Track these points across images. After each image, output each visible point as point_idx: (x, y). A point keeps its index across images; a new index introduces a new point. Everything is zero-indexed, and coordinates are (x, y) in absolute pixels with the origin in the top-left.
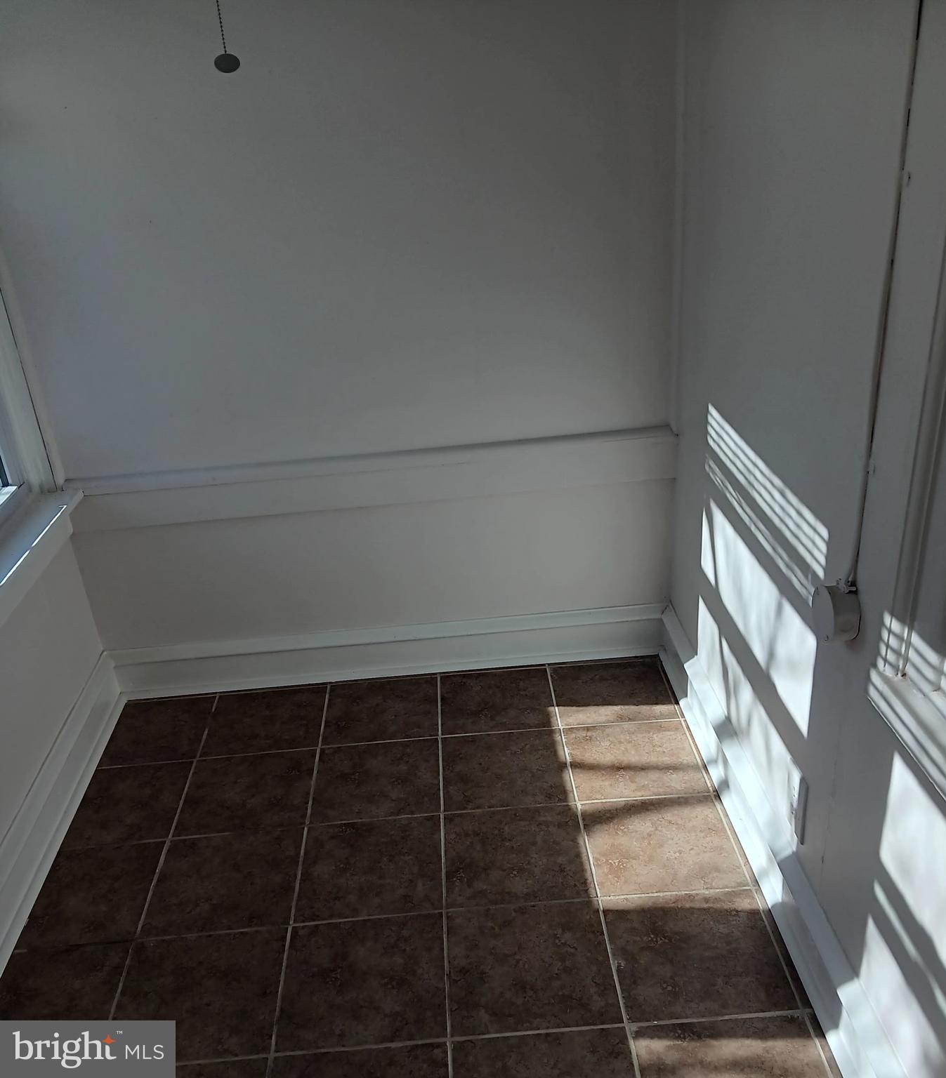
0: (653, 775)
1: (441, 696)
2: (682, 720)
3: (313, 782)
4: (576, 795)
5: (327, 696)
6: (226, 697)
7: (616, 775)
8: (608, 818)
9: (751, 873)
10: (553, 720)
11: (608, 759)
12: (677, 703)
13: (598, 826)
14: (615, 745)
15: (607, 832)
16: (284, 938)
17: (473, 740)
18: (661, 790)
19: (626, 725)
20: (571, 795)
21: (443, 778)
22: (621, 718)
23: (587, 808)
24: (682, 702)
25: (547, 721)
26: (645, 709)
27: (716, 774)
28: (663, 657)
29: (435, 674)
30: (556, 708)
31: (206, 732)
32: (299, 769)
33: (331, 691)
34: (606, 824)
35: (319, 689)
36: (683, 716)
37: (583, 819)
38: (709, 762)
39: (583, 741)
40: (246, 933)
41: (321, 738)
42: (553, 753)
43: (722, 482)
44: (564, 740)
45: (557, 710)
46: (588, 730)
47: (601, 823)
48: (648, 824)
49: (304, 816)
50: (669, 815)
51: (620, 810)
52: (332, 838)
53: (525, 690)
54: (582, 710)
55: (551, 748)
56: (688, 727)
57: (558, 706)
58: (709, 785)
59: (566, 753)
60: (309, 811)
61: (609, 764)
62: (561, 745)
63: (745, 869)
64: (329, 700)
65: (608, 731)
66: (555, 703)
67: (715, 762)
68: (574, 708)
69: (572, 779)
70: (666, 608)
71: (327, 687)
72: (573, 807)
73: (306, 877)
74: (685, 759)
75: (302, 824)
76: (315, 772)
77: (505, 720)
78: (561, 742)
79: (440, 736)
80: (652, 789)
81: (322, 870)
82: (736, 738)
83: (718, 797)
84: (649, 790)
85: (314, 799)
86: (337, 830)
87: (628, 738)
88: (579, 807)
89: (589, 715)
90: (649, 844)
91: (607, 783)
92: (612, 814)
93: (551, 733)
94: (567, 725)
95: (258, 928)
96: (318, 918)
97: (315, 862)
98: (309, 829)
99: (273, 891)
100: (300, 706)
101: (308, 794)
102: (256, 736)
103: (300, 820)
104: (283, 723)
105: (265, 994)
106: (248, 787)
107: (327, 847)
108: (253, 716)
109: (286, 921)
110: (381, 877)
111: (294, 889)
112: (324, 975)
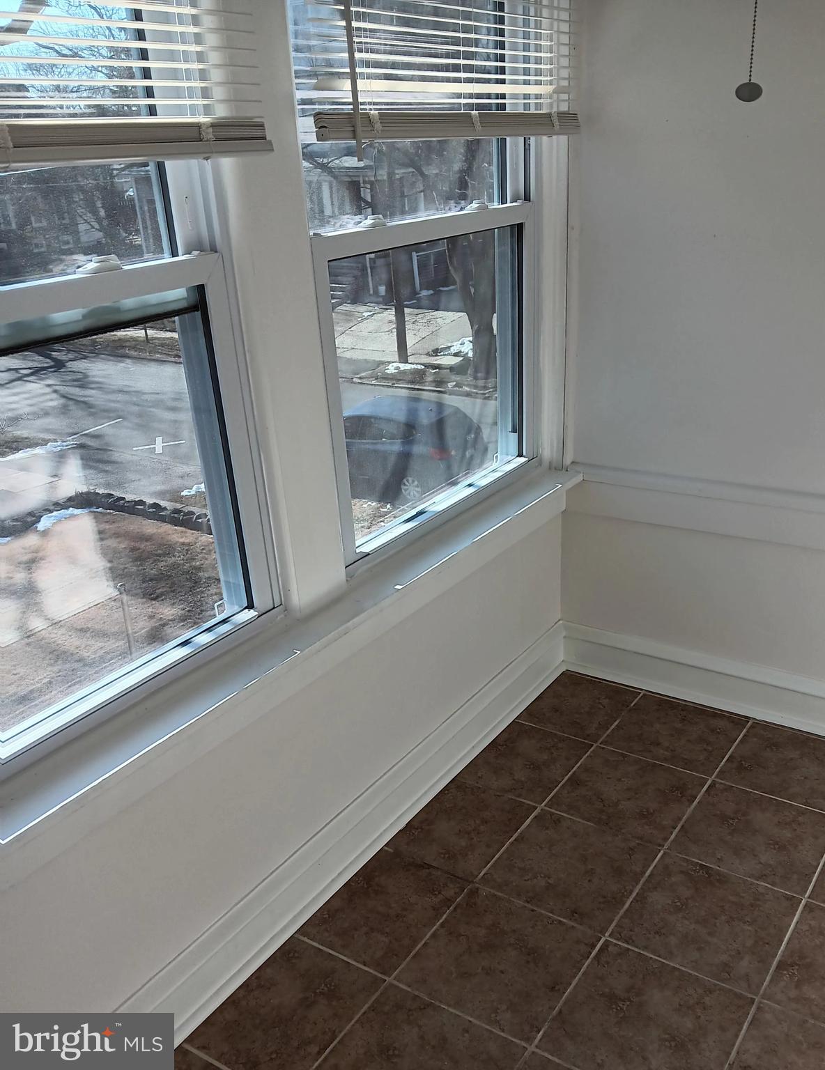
3: (690, 810)
5: (744, 731)
6: (649, 696)
16: (593, 946)
31: (616, 722)
32: (682, 792)
33: (752, 727)
35: (739, 721)
40: (564, 924)
41: (718, 769)
49: (666, 839)
52: (682, 872)
60: (673, 837)
64: (744, 736)
71: (748, 722)
73: (641, 898)
75: (660, 845)
76: (695, 802)
81: (659, 899)
85: (682, 826)
86: (690, 867)
95: (575, 925)
96: (633, 943)
97: (655, 888)
98: (664, 853)
99: (604, 897)
100: (713, 731)
101: (680, 819)
102: (658, 744)
103: (660, 841)
104: (689, 741)
105: (553, 989)
106: (628, 789)
107: (673, 879)
108: (665, 723)
109: (603, 932)
110: (710, 934)
111: (624, 904)
112: (612, 999)
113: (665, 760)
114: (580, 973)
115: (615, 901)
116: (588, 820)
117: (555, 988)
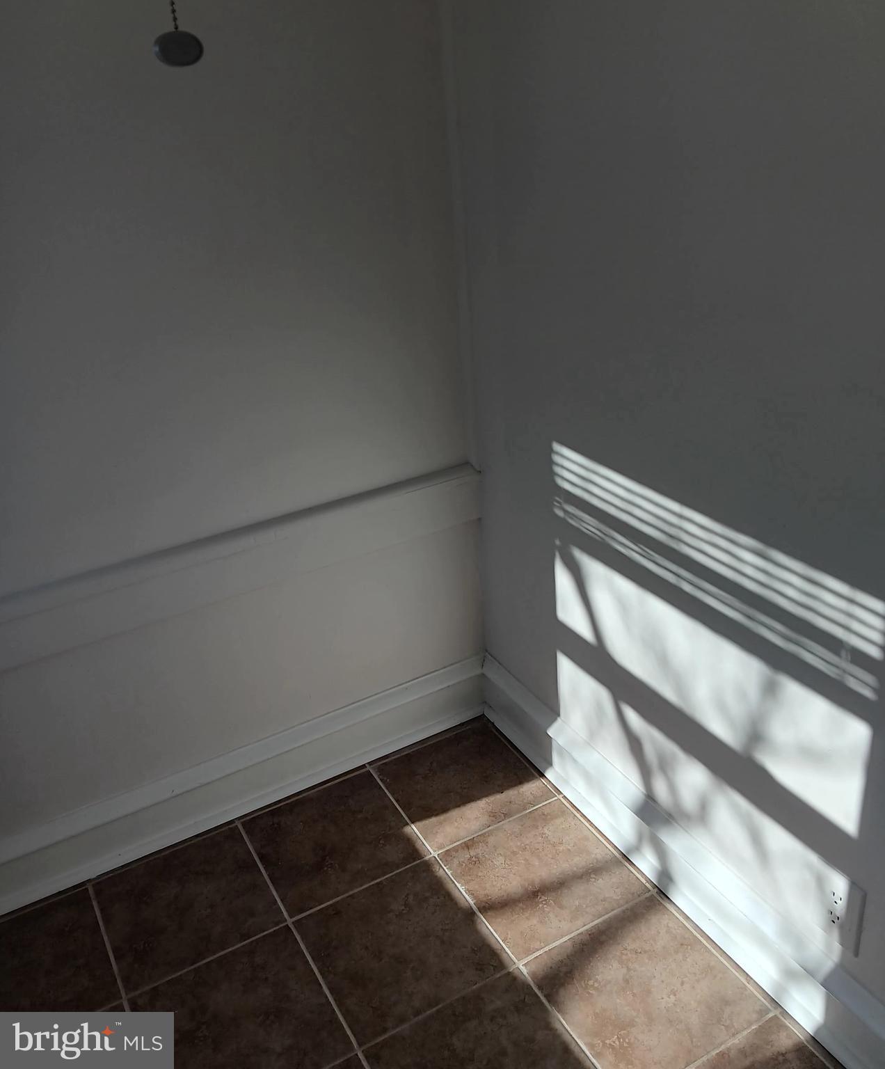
0: (579, 889)
1: (258, 854)
2: (560, 797)
4: (509, 952)
5: (95, 903)
7: (538, 903)
8: (566, 973)
9: (761, 991)
10: (418, 845)
11: (514, 883)
12: (542, 775)
13: (562, 992)
14: (511, 860)
15: (577, 997)
17: (336, 911)
18: (600, 908)
19: (507, 824)
20: (504, 955)
21: (329, 989)
22: (496, 816)
23: (533, 967)
24: (549, 774)
25: (412, 852)
26: (511, 794)
27: (646, 864)
28: (492, 717)
29: (232, 822)
30: (413, 826)
34: (568, 984)
36: (560, 792)
37: (540, 988)
38: (628, 852)
39: (471, 866)
41: (119, 981)
42: (446, 897)
43: (598, 529)
44: (449, 873)
45: (414, 828)
46: (468, 847)
47: (562, 985)
48: (615, 965)
50: (631, 941)
51: (572, 955)
53: (361, 812)
54: (445, 821)
55: (438, 889)
56: (574, 806)
57: (413, 823)
58: (644, 882)
59: (464, 892)
61: (520, 890)
62: (450, 882)
63: (751, 988)
64: (102, 910)
65: (491, 840)
66: (408, 821)
67: (637, 848)
68: (434, 820)
69: (493, 930)
70: (484, 660)
71: (87, 889)
72: (516, 972)
74: (598, 854)
77: (360, 866)
78: (446, 876)
79: (290, 921)
80: (588, 910)
82: (676, 825)
83: (663, 894)
84: (587, 913)
87: (519, 844)
88: (524, 970)
89: (456, 824)
90: (634, 995)
91: (534, 921)
92: (566, 965)
93: (427, 867)
94: (440, 848)
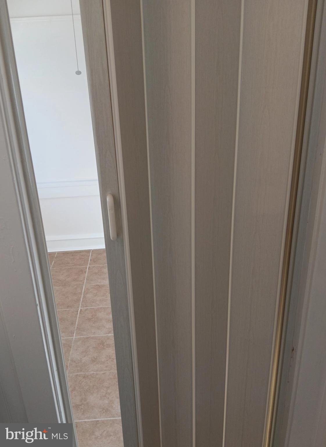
3: (86, 275)
6: (59, 253)
16: (78, 311)
31: (53, 262)
32: (82, 271)
33: (92, 252)
35: (88, 251)
40: (66, 310)
41: (89, 264)
49: (84, 283)
52: (92, 288)
60: (85, 282)
73: (84, 297)
75: (83, 285)
76: (87, 272)
81: (89, 296)
85: (86, 279)
86: (93, 286)
95: (70, 309)
96: (88, 307)
97: (87, 294)
98: (85, 286)
99: (74, 301)
100: (82, 256)
101: (85, 277)
102: (69, 263)
103: (82, 284)
104: (77, 260)
105: (72, 324)
106: (66, 276)
107: (91, 290)
108: (68, 258)
109: (78, 307)
110: (106, 297)
111: (81, 300)
112: (89, 320)
113: (73, 266)
114: (78, 318)
115: (78, 300)
116: (59, 286)
117: (73, 323)
